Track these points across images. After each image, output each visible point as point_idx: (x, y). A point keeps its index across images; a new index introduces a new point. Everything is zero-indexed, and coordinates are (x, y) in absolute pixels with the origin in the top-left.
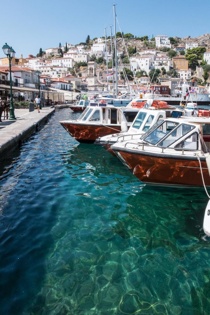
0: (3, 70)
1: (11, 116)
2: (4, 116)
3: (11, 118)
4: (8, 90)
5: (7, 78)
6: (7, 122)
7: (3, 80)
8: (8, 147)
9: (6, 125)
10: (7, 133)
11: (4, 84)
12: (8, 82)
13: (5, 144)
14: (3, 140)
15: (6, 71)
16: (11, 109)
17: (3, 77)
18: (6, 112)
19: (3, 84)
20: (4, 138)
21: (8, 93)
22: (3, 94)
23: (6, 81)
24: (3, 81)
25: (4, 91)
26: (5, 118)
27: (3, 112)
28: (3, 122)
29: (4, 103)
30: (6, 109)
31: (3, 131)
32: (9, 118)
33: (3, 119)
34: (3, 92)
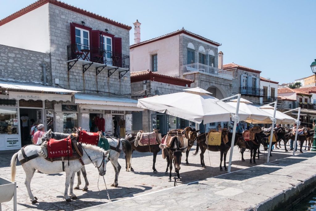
0: (307, 92)
1: (314, 147)
2: (305, 146)
3: (314, 149)
4: (310, 115)
5: (311, 101)
6: (309, 154)
7: (306, 103)
8: (312, 183)
9: (308, 157)
10: (310, 166)
11: (307, 108)
12: (311, 105)
13: (309, 180)
14: (305, 175)
15: (310, 92)
16: (314, 138)
17: (305, 100)
18: (308, 141)
19: (305, 108)
20: (306, 173)
21: (310, 119)
22: (304, 120)
23: (309, 104)
24: (305, 105)
25: (305, 116)
26: (306, 148)
27: (305, 141)
28: (304, 154)
29: (307, 131)
30: (308, 138)
31: (305, 164)
32: (311, 149)
33: (304, 149)
34: (304, 118)
